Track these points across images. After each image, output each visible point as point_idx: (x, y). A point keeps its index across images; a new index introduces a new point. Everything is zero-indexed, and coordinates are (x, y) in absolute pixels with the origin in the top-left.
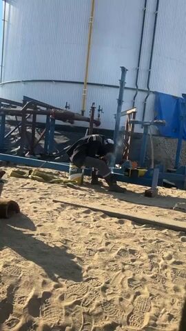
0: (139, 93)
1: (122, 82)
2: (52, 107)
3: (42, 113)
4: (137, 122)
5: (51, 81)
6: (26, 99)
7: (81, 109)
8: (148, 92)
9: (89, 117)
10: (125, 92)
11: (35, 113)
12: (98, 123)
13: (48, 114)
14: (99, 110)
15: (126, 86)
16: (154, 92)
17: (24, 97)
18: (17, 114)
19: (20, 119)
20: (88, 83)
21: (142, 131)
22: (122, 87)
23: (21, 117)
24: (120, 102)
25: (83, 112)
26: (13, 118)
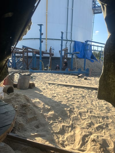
0: (68, 41)
1: (62, 38)
2: (34, 50)
3: (30, 52)
4: (69, 53)
5: (33, 39)
6: (23, 47)
7: (46, 49)
8: (71, 41)
9: (49, 52)
10: (63, 41)
11: (28, 52)
12: (53, 55)
13: (33, 52)
14: (53, 49)
15: (63, 39)
16: (74, 41)
17: (23, 46)
18: (20, 53)
19: (22, 55)
20: (47, 39)
21: (71, 57)
22: (62, 40)
24: (62, 45)
25: (46, 51)
26: (19, 55)
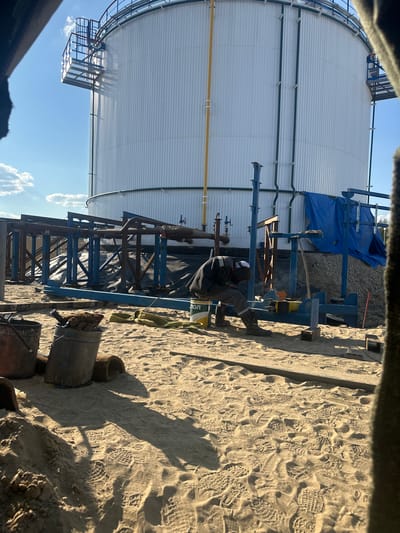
0: (279, 194)
1: (256, 182)
2: (162, 224)
3: (149, 232)
4: (281, 235)
5: (159, 189)
6: (126, 215)
7: (201, 222)
8: (293, 193)
9: (213, 233)
10: (261, 195)
11: (139, 233)
12: (226, 240)
13: (156, 233)
14: (226, 223)
15: (262, 187)
16: (301, 193)
17: (125, 213)
18: (115, 235)
19: (119, 242)
20: (209, 188)
21: (288, 247)
22: (256, 188)
23: (121, 241)
24: (255, 209)
25: (204, 226)
26: (110, 242)
